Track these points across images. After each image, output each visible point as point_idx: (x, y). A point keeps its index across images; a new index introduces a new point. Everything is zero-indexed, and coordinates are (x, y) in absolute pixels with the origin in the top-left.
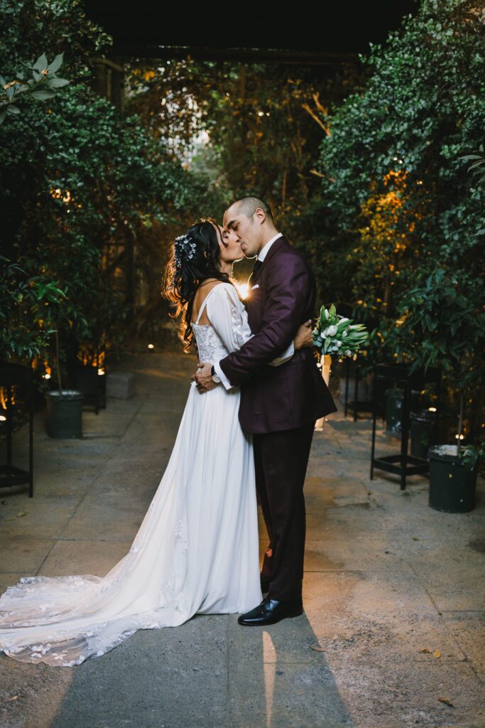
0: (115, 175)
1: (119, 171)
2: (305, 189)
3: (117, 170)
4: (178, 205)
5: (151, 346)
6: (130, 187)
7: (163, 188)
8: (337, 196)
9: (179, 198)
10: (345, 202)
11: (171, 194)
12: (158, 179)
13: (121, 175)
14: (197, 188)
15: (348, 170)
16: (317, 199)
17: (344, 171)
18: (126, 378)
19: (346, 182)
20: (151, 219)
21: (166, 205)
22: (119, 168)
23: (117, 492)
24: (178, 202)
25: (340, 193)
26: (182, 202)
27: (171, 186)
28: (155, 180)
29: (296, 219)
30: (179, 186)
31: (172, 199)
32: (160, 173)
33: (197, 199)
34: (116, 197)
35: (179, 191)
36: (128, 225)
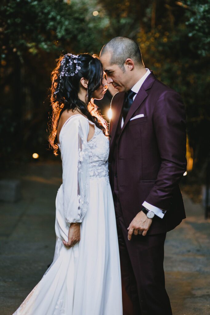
0: (6, 11)
1: (10, 7)
3: (8, 6)
4: (59, 35)
5: (35, 156)
6: (18, 20)
7: (47, 21)
8: (197, 28)
9: (61, 28)
10: (204, 33)
11: (53, 26)
12: (43, 13)
13: (12, 10)
14: (77, 19)
15: (206, 5)
16: (182, 27)
17: (203, 6)
18: (13, 184)
19: (204, 15)
20: (37, 47)
21: (50, 37)
22: (9, 4)
23: (6, 282)
24: (60, 32)
25: (200, 25)
26: (63, 33)
27: (54, 19)
28: (40, 14)
29: (163, 45)
30: (61, 18)
31: (55, 29)
32: (44, 8)
33: (77, 29)
34: (6, 29)
35: (60, 23)
36: (16, 52)
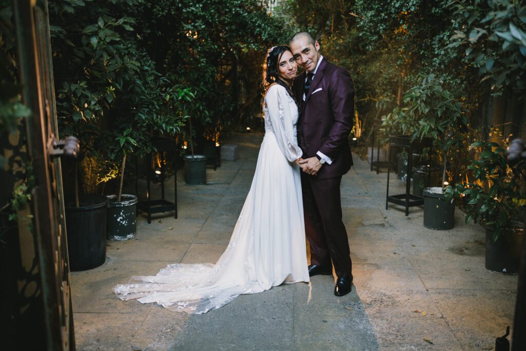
0: (224, 20)
1: (227, 17)
2: (346, 26)
3: (226, 17)
4: (264, 38)
5: (248, 129)
6: (234, 27)
7: (255, 27)
8: (366, 29)
9: (265, 33)
10: (371, 32)
11: (259, 31)
12: (251, 22)
13: (229, 20)
14: (276, 26)
15: (373, 11)
16: (354, 32)
17: (370, 12)
18: (233, 148)
19: (371, 19)
20: (247, 47)
21: (256, 38)
22: (227, 16)
23: (228, 216)
24: (264, 36)
25: (368, 27)
26: (266, 36)
27: (259, 26)
28: (249, 22)
29: (340, 45)
30: (265, 25)
31: (260, 34)
32: (252, 18)
33: (277, 34)
34: (225, 34)
35: (264, 29)
36: (233, 51)
